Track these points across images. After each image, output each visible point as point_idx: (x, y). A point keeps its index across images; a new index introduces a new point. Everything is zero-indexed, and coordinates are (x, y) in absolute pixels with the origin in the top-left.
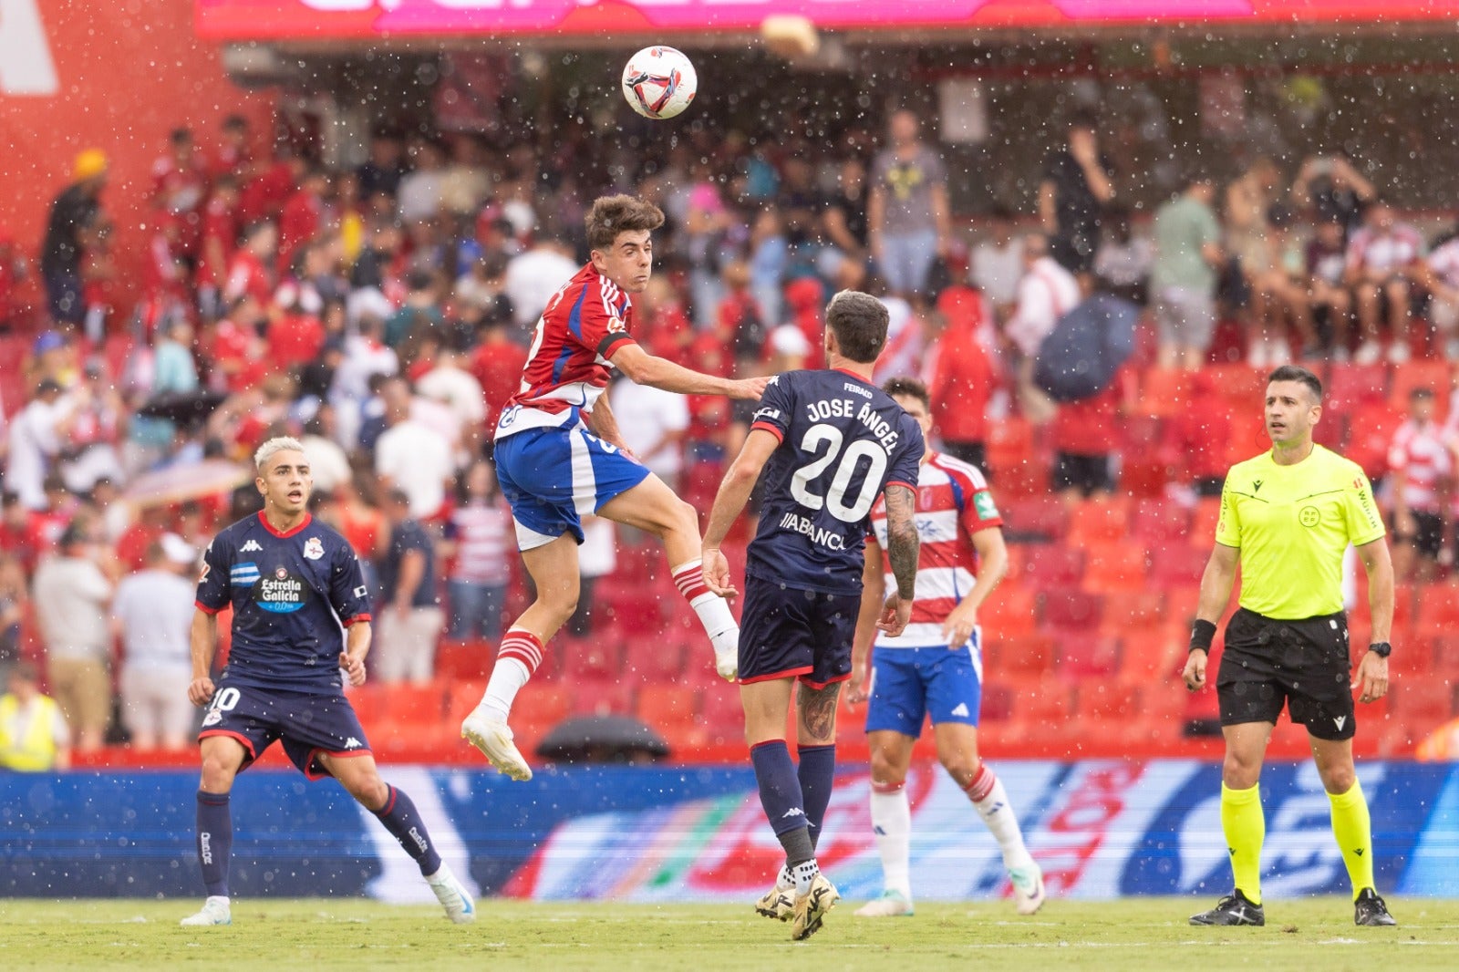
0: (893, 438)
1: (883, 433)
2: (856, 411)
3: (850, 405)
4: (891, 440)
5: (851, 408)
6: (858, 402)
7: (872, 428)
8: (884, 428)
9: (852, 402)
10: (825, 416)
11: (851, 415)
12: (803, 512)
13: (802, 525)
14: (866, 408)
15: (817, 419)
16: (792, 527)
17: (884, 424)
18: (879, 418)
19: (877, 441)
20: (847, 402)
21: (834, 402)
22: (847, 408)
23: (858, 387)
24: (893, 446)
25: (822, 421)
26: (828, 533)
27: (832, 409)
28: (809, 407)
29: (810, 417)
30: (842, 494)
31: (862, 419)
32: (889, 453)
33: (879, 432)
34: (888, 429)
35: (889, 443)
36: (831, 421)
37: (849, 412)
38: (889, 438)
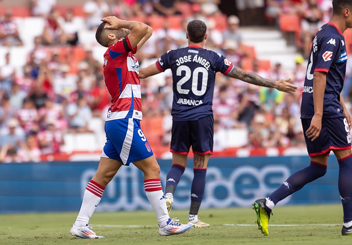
0: (208, 64)
1: (204, 63)
2: (192, 58)
3: (190, 57)
4: (207, 65)
5: (190, 58)
6: (193, 55)
7: (200, 63)
8: (204, 61)
9: (191, 56)
10: (182, 63)
11: (191, 61)
12: (184, 96)
13: (184, 101)
14: (196, 57)
15: (180, 64)
16: (181, 103)
17: (204, 60)
18: (202, 58)
19: (203, 66)
20: (189, 56)
21: (184, 57)
22: (189, 58)
23: (193, 50)
24: (209, 67)
25: (181, 65)
26: (194, 101)
27: (184, 60)
28: (176, 61)
29: (177, 64)
30: (197, 87)
31: (195, 61)
32: (208, 69)
33: (203, 63)
34: (205, 61)
35: (207, 66)
36: (185, 64)
37: (190, 59)
38: (206, 64)
